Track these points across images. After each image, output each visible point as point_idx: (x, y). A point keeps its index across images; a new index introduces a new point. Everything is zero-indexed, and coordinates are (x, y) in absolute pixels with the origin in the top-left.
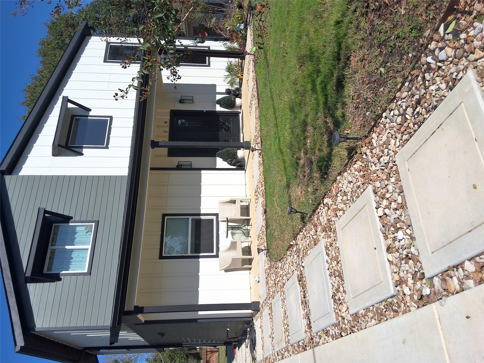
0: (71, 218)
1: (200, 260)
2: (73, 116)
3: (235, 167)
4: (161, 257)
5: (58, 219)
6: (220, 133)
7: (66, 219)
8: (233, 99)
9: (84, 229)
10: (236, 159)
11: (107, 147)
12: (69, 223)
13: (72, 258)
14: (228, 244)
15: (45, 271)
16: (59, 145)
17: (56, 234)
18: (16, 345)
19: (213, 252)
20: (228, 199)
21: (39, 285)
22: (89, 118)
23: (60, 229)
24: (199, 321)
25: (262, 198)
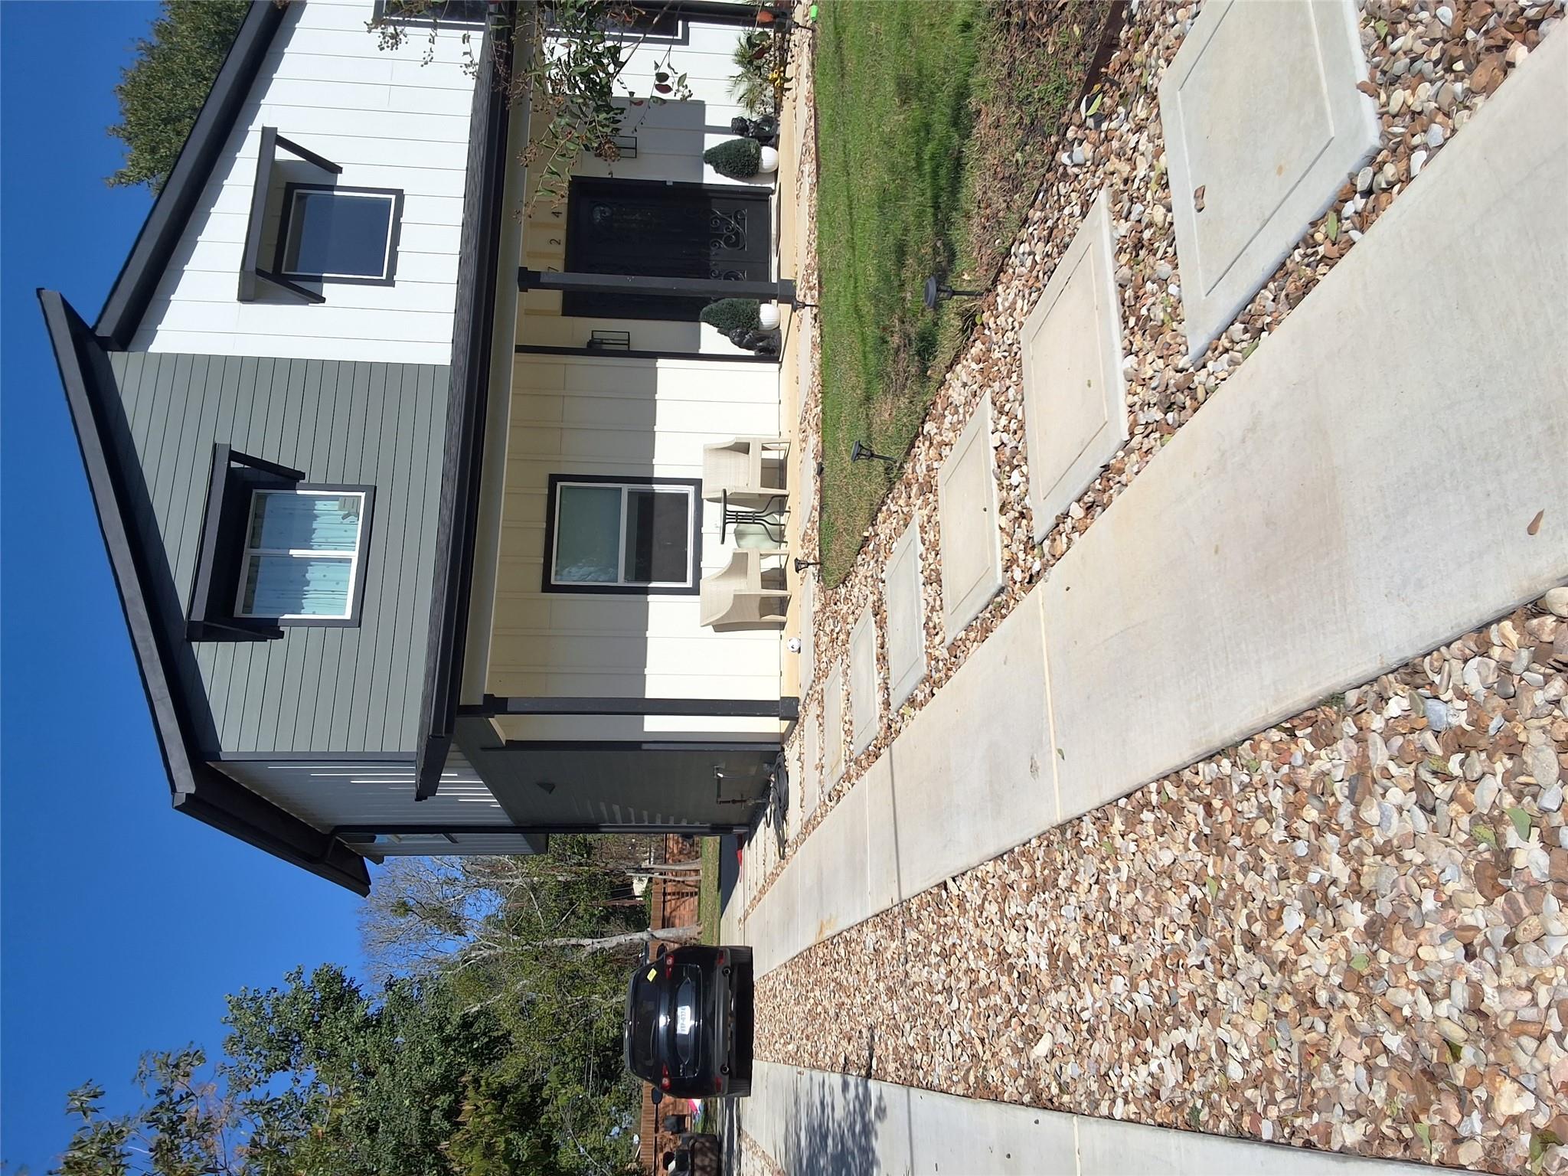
0: (302, 475)
1: (650, 598)
2: (290, 187)
3: (752, 353)
4: (548, 587)
5: (265, 476)
6: (714, 251)
7: (288, 477)
8: (753, 151)
9: (337, 508)
10: (757, 328)
11: (390, 282)
12: (295, 489)
13: (307, 583)
14: (726, 560)
15: (238, 611)
16: (259, 272)
17: (259, 516)
18: (174, 790)
19: (685, 581)
20: (729, 440)
21: (225, 648)
22: (336, 193)
23: (270, 505)
24: (645, 747)
25: (815, 436)
